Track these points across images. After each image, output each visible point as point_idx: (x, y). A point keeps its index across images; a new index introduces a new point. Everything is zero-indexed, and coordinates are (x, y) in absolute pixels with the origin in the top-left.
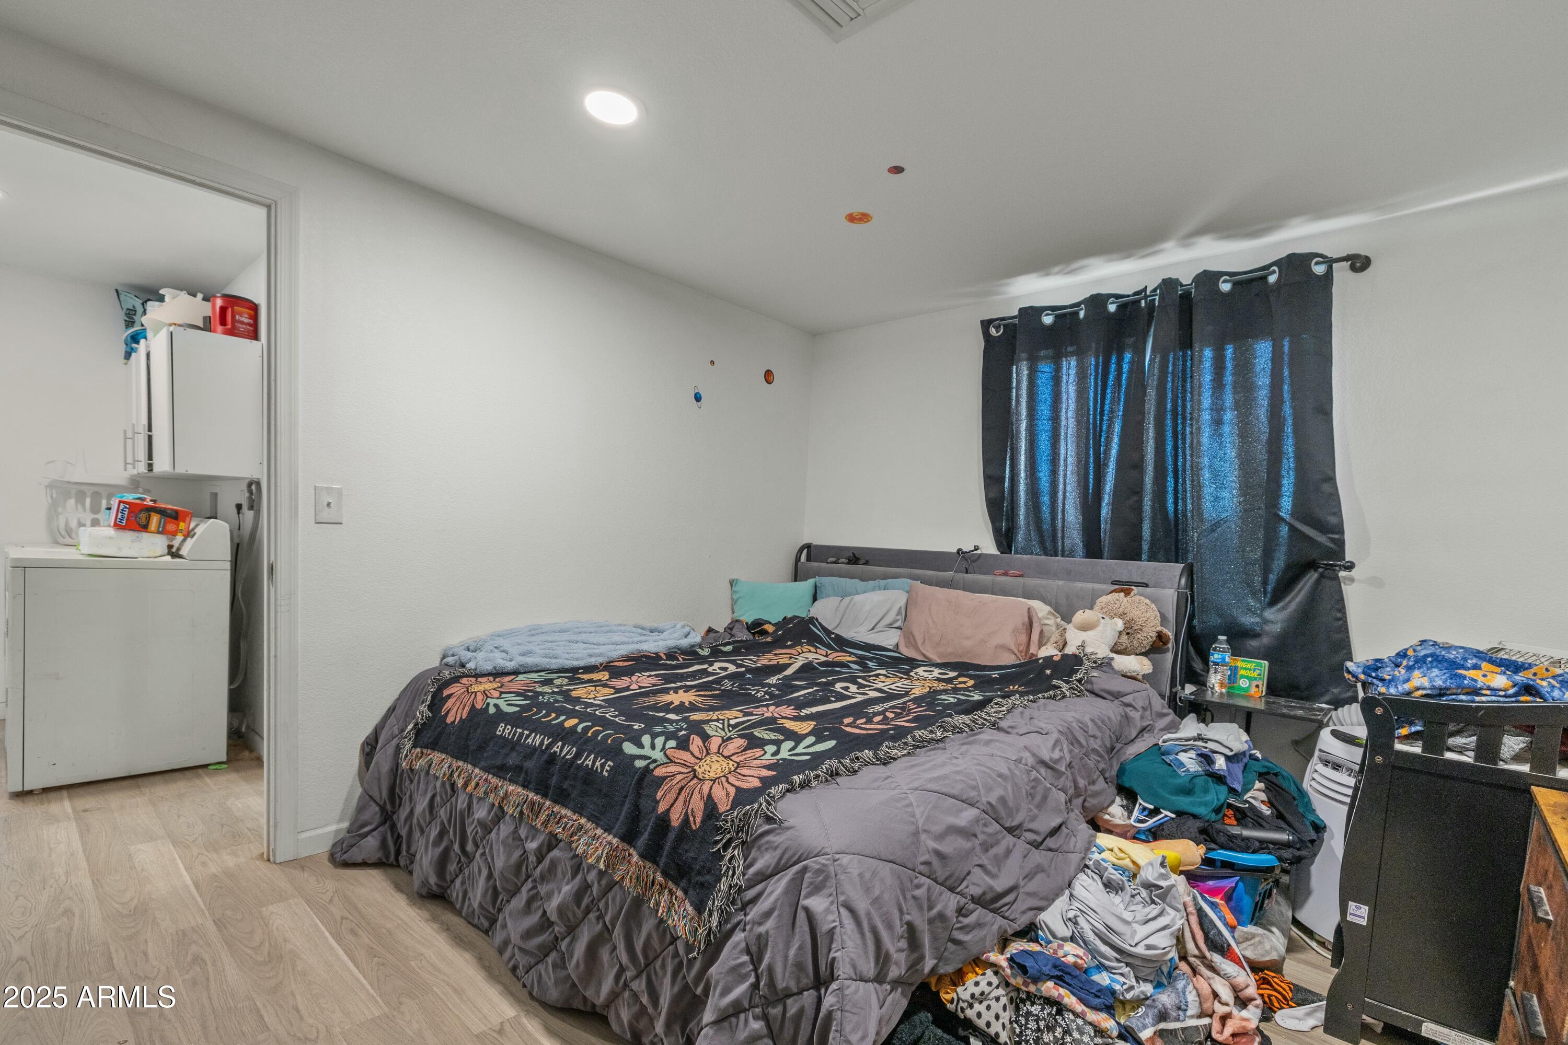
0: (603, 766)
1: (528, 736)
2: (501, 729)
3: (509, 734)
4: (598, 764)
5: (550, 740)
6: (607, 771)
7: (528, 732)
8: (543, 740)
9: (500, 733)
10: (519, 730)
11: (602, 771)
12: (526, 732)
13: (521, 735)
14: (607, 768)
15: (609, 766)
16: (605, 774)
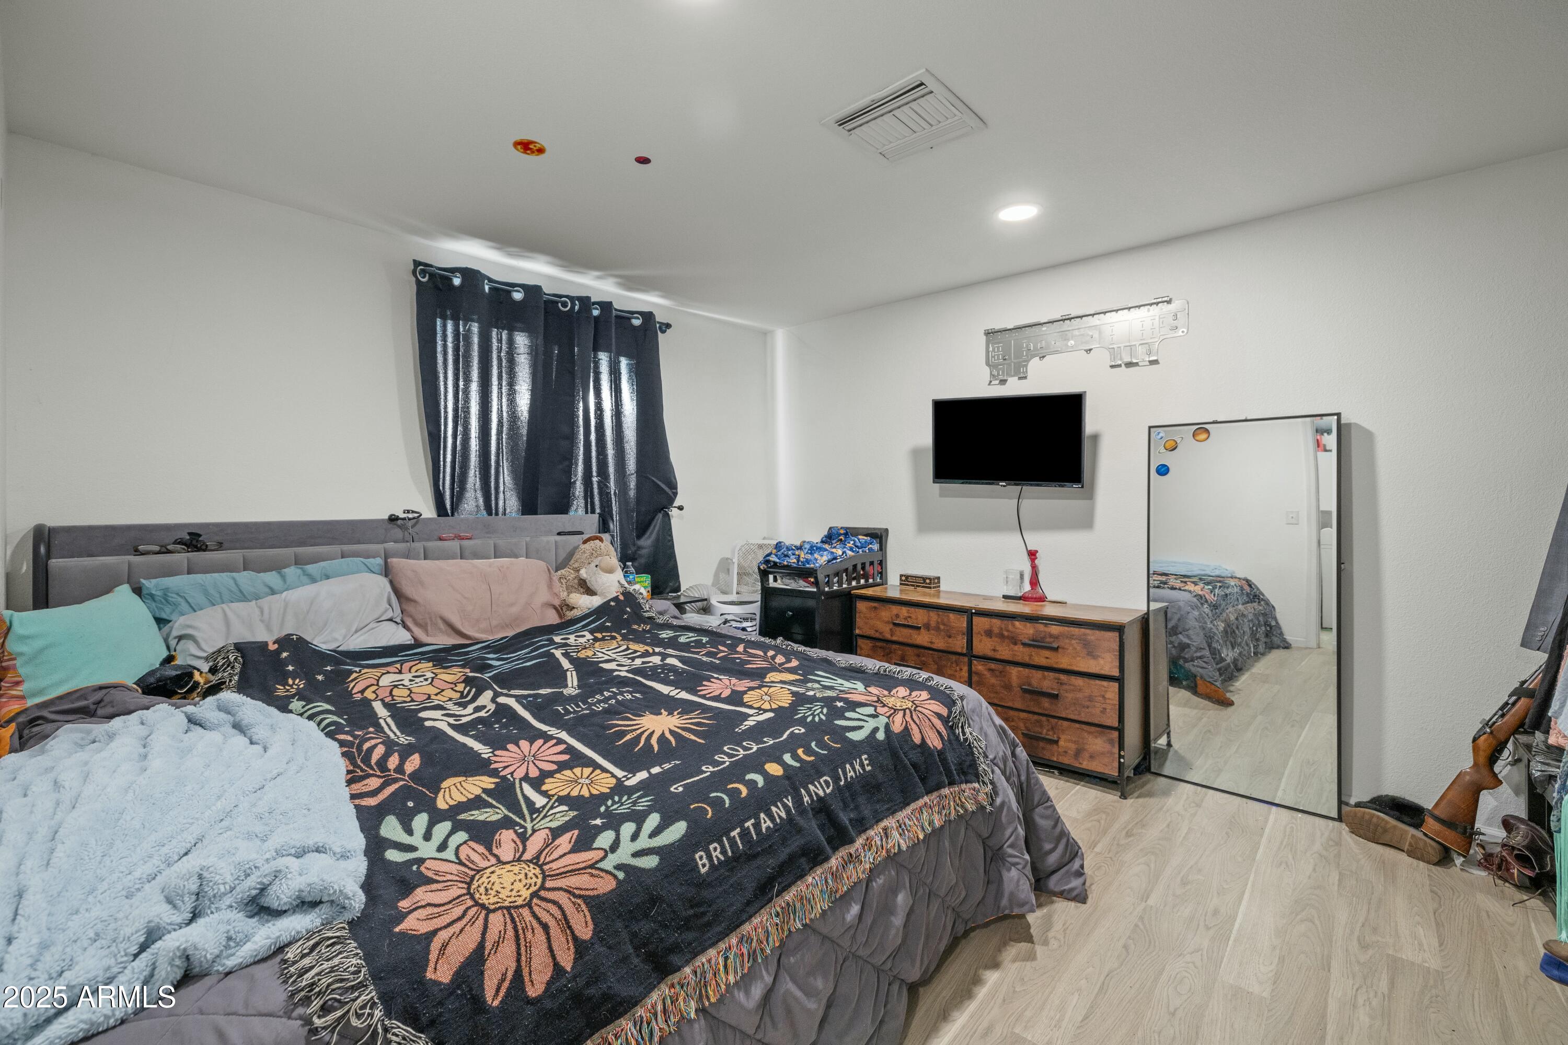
0: (862, 765)
1: (757, 825)
2: (705, 861)
3: (724, 852)
4: (857, 767)
5: (790, 798)
6: (868, 765)
7: (753, 821)
8: (785, 806)
9: (706, 868)
10: (735, 833)
11: (864, 769)
12: (749, 824)
13: (745, 834)
14: (866, 762)
15: (866, 759)
16: (868, 768)
